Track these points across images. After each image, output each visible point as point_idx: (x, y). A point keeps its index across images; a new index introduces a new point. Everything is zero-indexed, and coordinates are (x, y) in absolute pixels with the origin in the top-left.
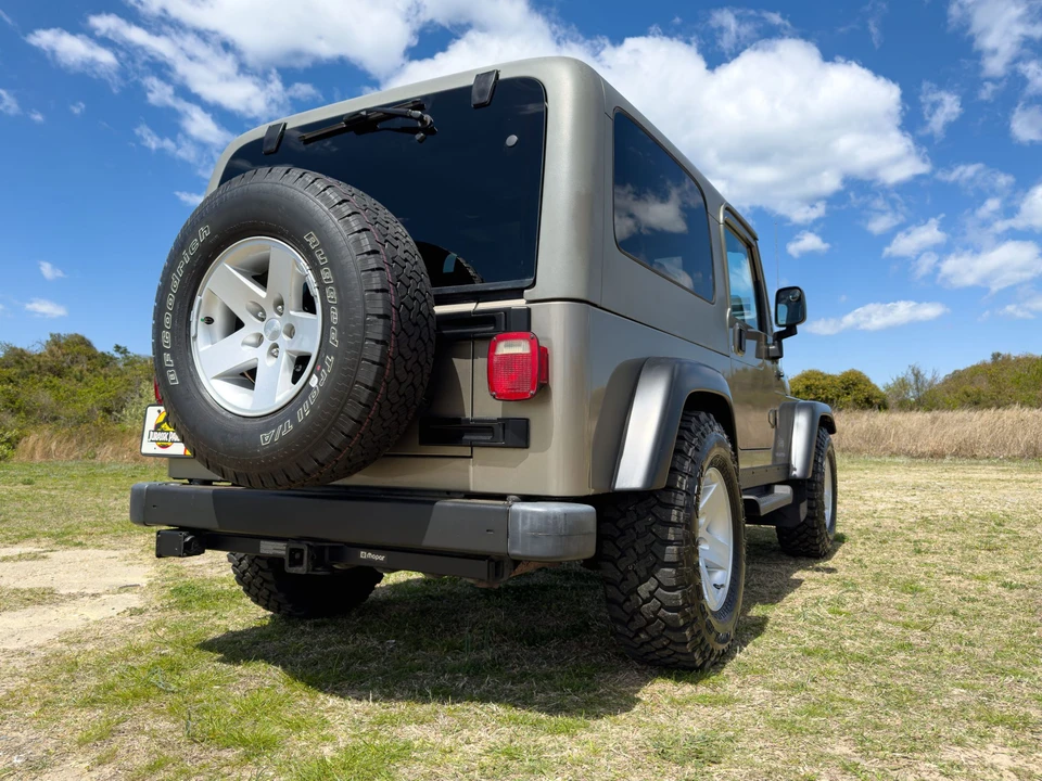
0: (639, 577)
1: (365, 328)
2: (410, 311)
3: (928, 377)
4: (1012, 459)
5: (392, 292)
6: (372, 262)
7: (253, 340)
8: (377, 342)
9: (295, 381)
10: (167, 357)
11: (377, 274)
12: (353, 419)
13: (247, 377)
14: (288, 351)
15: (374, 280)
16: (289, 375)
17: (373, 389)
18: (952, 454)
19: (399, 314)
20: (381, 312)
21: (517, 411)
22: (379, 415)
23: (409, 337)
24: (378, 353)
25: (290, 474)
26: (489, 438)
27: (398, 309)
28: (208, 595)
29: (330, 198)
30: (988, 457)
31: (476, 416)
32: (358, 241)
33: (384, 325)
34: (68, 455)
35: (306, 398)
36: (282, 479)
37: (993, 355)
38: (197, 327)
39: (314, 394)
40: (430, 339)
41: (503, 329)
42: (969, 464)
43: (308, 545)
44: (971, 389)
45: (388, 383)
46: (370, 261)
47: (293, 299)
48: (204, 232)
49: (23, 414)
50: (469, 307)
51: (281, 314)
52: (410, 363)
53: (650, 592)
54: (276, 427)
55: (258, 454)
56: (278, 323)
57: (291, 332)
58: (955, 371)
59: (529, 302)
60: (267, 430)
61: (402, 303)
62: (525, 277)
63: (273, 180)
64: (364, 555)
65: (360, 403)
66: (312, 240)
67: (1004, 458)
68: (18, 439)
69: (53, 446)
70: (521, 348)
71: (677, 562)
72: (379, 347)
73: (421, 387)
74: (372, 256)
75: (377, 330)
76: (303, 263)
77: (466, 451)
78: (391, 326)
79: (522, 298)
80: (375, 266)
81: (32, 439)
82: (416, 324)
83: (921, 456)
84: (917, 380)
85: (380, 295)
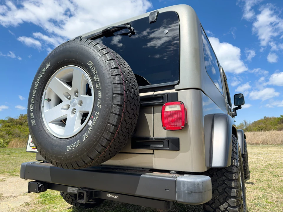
0: (220, 202)
1: (113, 99)
2: (131, 93)
3: (248, 123)
4: (278, 145)
5: (124, 84)
6: (116, 72)
7: (66, 107)
8: (118, 105)
9: (82, 123)
10: (32, 115)
11: (118, 76)
12: (107, 139)
13: (63, 122)
14: (80, 111)
15: (117, 79)
16: (80, 121)
17: (116, 126)
18: (261, 144)
19: (127, 94)
20: (120, 92)
21: (173, 135)
22: (118, 138)
23: (131, 103)
24: (118, 110)
25: (78, 164)
26: (162, 146)
27: (126, 92)
28: (52, 198)
29: (98, 48)
30: (271, 144)
31: (156, 137)
32: (110, 63)
33: (121, 98)
34: (22, 146)
35: (86, 130)
36: (75, 165)
37: (264, 117)
38: (44, 103)
39: (90, 129)
40: (138, 105)
41: (167, 101)
42: (267, 146)
43: (86, 191)
44: (260, 126)
45: (122, 123)
46: (115, 72)
47: (82, 90)
48: (48, 65)
49: (11, 135)
50: (151, 93)
51: (77, 97)
52: (131, 115)
53: (225, 208)
54: (73, 143)
55: (66, 155)
56: (76, 100)
57: (81, 103)
58: (254, 122)
59: (177, 90)
60: (69, 144)
61: (128, 89)
62: (175, 80)
63: (75, 43)
64: (109, 195)
65: (110, 132)
66: (90, 64)
67: (275, 145)
68: (9, 142)
69: (18, 144)
70: (177, 108)
71: (236, 196)
72: (119, 107)
73: (134, 125)
74: (116, 69)
75: (118, 100)
76: (87, 75)
77: (152, 151)
78: (124, 98)
79: (174, 89)
80: (117, 73)
81: (13, 142)
82: (133, 99)
83: (253, 144)
84: (245, 124)
85: (119, 85)
